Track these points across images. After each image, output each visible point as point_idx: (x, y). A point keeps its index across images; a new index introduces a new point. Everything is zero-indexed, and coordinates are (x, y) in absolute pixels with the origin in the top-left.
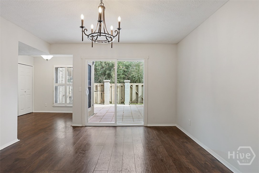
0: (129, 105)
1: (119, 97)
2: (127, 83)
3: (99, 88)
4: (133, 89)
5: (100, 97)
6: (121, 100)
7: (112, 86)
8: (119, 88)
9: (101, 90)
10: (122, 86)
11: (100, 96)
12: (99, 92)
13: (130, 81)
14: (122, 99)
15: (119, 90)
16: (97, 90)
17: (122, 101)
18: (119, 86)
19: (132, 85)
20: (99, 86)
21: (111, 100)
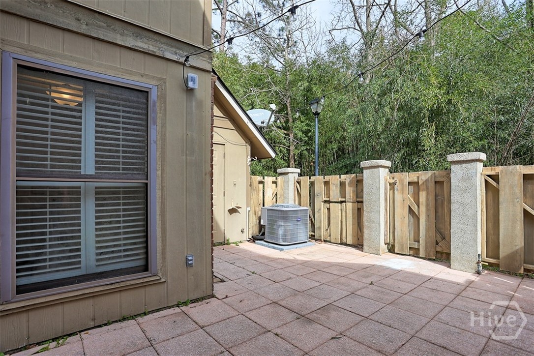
0: (478, 273)
1: (427, 230)
2: (464, 165)
3: (350, 191)
4: (502, 194)
5: (353, 224)
6: (437, 243)
7: (395, 184)
8: (427, 188)
9: (357, 197)
10: (438, 180)
11: (353, 218)
12: (349, 206)
13: (483, 156)
14: (439, 239)
15: (427, 199)
16: (345, 198)
17: (439, 249)
18: (427, 181)
19: (495, 178)
20: (350, 184)
21: (394, 239)
